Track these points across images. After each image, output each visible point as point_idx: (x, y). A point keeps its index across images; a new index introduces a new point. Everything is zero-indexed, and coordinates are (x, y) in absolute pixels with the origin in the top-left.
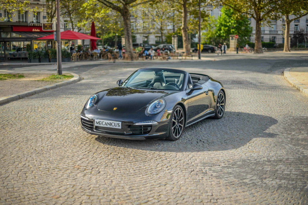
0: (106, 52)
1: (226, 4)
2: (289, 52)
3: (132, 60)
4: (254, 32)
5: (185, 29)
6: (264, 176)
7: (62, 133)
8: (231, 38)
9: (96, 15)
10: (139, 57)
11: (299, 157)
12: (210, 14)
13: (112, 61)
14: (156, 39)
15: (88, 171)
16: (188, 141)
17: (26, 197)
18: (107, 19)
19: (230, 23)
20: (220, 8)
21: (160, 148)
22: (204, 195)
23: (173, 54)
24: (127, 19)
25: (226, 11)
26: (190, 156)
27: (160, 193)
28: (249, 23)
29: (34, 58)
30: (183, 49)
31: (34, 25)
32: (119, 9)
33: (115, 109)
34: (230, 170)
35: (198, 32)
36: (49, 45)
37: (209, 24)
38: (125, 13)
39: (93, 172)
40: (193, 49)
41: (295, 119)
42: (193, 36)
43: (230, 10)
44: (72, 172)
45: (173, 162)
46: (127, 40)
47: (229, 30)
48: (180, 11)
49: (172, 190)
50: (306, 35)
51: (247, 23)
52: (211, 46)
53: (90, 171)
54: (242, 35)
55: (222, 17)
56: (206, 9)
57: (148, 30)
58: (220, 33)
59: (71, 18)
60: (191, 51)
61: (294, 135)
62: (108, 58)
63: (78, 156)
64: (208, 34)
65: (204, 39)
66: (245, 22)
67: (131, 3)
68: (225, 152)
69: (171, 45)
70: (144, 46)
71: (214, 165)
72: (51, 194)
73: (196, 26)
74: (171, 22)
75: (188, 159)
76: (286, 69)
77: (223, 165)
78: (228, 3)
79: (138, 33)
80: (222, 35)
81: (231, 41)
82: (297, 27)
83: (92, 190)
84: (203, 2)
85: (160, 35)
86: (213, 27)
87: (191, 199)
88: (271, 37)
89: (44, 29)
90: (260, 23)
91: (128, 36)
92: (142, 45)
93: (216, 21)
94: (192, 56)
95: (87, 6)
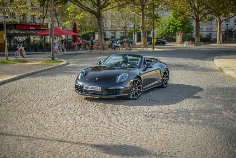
0: (84, 45)
1: (173, 9)
2: (220, 45)
3: (104, 51)
4: (195, 30)
5: (143, 27)
6: (189, 118)
7: (63, 96)
8: (177, 34)
9: (77, 17)
10: (109, 48)
11: (213, 109)
12: (162, 16)
13: (89, 51)
14: (121, 35)
15: (82, 115)
16: (144, 100)
17: (48, 128)
18: (85, 20)
19: (177, 23)
20: (169, 11)
21: (126, 104)
22: (153, 127)
23: (134, 46)
24: (100, 20)
25: (174, 14)
26: (145, 108)
27: (127, 126)
28: (191, 22)
29: (31, 49)
30: (141, 43)
31: (31, 24)
32: (94, 12)
33: (97, 79)
34: (169, 115)
35: (153, 30)
36: (42, 39)
37: (161, 24)
38: (98, 16)
39: (86, 116)
40: (149, 42)
41: (215, 88)
42: (149, 33)
43: (176, 13)
44: (73, 116)
45: (135, 111)
46: (100, 36)
47: (176, 29)
48: (139, 14)
49: (134, 124)
50: (234, 32)
51: (189, 23)
52: (162, 40)
53: (84, 115)
54: (186, 32)
55: (171, 18)
56: (158, 12)
57: (115, 28)
58: (169, 30)
59: (57, 19)
60: (147, 44)
61: (212, 97)
62: (86, 49)
63: (75, 108)
64: (160, 31)
65: (157, 35)
66: (188, 22)
67: (103, 8)
68: (167, 106)
69: (132, 39)
70: (112, 40)
71: (159, 112)
72: (62, 126)
73: (151, 25)
74: (132, 22)
75: (143, 109)
76: (215, 57)
77: (165, 112)
78: (175, 8)
79: (107, 30)
80: (171, 32)
81: (177, 36)
82: (227, 26)
83: (87, 124)
84: (156, 7)
85: (124, 32)
86: (164, 26)
87: (145, 128)
88: (208, 34)
89: (42, 27)
90: (199, 23)
91: (101, 33)
92: (111, 40)
93: (166, 21)
94: (148, 48)
95: (70, 10)
